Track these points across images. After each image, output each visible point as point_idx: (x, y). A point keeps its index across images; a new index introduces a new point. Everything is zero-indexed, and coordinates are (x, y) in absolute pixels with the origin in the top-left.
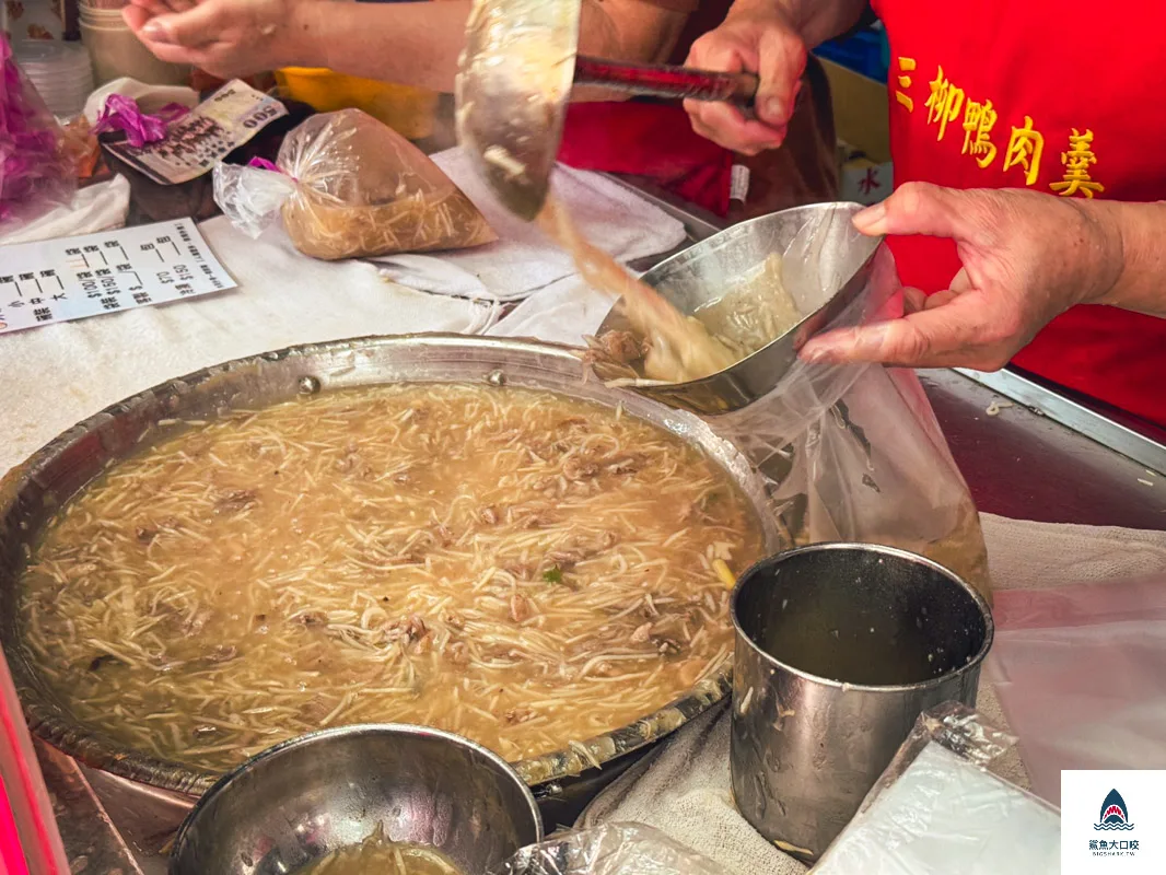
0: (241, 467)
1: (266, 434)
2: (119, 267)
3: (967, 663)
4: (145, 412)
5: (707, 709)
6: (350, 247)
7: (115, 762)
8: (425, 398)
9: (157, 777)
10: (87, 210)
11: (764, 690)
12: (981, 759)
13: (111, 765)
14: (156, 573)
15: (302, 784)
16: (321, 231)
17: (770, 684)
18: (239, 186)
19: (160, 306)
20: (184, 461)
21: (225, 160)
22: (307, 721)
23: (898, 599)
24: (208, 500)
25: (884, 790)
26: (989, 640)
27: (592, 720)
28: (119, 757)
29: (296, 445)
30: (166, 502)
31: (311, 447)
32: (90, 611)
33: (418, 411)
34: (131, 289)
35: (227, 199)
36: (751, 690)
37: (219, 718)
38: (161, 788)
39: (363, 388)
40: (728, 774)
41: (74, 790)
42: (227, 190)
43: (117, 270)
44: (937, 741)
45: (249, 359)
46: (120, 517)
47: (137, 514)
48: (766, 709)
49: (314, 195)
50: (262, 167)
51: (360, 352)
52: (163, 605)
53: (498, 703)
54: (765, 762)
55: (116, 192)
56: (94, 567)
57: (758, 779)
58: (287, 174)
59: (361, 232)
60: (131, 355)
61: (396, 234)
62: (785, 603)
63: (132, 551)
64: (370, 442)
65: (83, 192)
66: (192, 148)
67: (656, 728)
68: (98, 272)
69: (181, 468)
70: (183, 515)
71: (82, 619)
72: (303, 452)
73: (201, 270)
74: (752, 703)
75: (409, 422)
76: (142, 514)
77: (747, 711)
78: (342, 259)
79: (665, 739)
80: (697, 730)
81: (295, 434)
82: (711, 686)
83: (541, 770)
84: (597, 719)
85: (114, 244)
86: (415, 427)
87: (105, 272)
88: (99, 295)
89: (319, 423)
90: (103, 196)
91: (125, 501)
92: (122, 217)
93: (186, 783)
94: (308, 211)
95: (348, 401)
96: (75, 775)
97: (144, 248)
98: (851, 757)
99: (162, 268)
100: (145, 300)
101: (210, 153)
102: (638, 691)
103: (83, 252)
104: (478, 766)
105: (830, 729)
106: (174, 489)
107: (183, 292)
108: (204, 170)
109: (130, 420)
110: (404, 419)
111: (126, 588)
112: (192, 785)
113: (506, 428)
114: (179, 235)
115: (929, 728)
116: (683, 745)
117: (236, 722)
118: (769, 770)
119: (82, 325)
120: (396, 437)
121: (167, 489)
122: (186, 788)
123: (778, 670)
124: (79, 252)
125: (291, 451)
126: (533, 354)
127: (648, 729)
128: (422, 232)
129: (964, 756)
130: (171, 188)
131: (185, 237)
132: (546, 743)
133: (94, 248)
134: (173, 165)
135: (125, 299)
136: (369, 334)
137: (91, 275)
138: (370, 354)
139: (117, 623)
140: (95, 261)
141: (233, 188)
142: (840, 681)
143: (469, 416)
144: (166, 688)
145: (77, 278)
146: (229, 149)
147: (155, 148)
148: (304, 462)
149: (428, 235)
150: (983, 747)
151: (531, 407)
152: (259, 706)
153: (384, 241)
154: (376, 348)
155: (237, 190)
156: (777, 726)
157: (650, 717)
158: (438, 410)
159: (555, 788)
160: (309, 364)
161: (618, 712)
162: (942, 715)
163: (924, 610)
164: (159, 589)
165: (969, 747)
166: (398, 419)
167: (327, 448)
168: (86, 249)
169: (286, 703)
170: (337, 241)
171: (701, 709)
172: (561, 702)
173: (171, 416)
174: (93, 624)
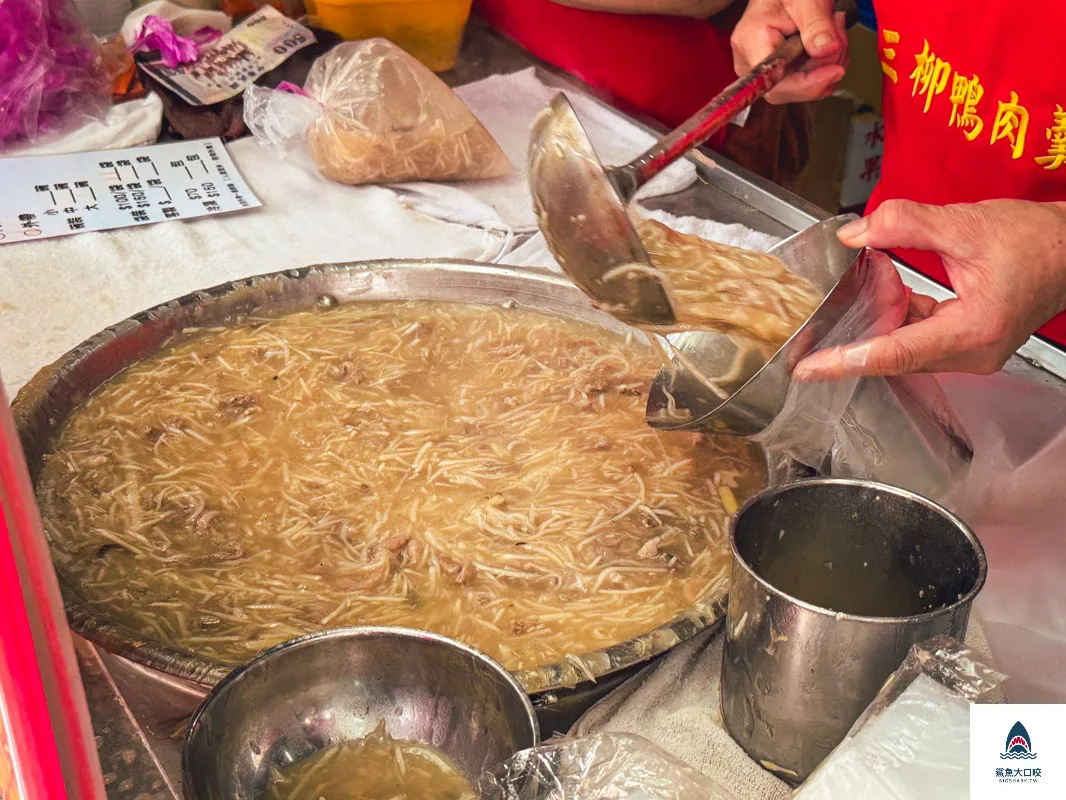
0: (245, 371)
1: (274, 340)
2: (149, 182)
3: (957, 600)
4: (171, 320)
5: (700, 631)
6: (371, 173)
7: (132, 649)
8: (433, 314)
9: (173, 666)
10: (122, 125)
11: (758, 615)
12: (971, 693)
13: (128, 651)
14: (161, 471)
15: (310, 679)
16: (343, 155)
17: (765, 610)
18: (269, 109)
19: (188, 221)
20: (194, 362)
21: (255, 83)
22: (309, 620)
23: (892, 535)
24: (211, 402)
25: (874, 716)
26: (982, 579)
27: (596, 633)
28: (137, 645)
29: (301, 352)
30: (172, 402)
31: (313, 354)
32: (97, 501)
33: (423, 325)
34: (161, 203)
35: (256, 120)
36: (746, 615)
37: (223, 611)
38: (176, 676)
39: (376, 303)
40: (718, 694)
41: (93, 673)
42: (257, 111)
43: (147, 184)
44: (928, 673)
45: (273, 275)
46: (130, 413)
47: (146, 411)
48: (759, 634)
49: (339, 121)
50: (290, 91)
51: (377, 274)
52: (169, 502)
53: (503, 615)
54: (756, 684)
55: (149, 110)
56: (105, 460)
57: (748, 701)
58: (314, 99)
59: (382, 158)
60: (157, 267)
61: (416, 162)
62: (782, 533)
63: (140, 446)
64: (369, 350)
65: (119, 108)
66: (223, 71)
67: (650, 647)
68: (129, 186)
69: (192, 369)
70: (187, 415)
71: (91, 509)
72: (305, 359)
73: (228, 188)
74: (746, 627)
75: (412, 336)
76: (150, 411)
77: (741, 635)
78: (361, 184)
79: (658, 658)
80: (689, 651)
81: (301, 342)
82: (704, 609)
83: (538, 680)
84: (601, 632)
85: (146, 159)
86: (417, 341)
87: (137, 185)
88: (130, 207)
89: (327, 331)
90: (136, 114)
91: (136, 398)
92: (154, 135)
93: (199, 673)
94: (332, 135)
95: (358, 313)
96: (94, 660)
97: (174, 164)
98: (840, 685)
99: (191, 185)
100: (173, 215)
101: (240, 76)
102: (645, 606)
103: (116, 165)
104: (479, 672)
105: (821, 656)
106: (182, 390)
107: (210, 209)
108: (234, 92)
109: (156, 327)
110: (408, 332)
111: (131, 482)
112: (205, 675)
113: (507, 343)
114: (208, 155)
115: (921, 659)
116: (677, 663)
117: (239, 615)
118: (759, 693)
119: (113, 235)
120: (397, 347)
121: (175, 388)
122: (200, 678)
123: (774, 596)
124: (112, 165)
125: (295, 358)
126: (543, 283)
127: (643, 648)
128: (442, 162)
129: (954, 689)
130: (202, 109)
131: (214, 156)
132: (549, 653)
133: (126, 163)
134: (204, 85)
135: (154, 212)
136: (387, 258)
137: (122, 188)
138: (387, 276)
139: (123, 517)
140: (127, 176)
141: (262, 110)
142: (834, 610)
143: (472, 331)
144: (171, 579)
145: (109, 190)
146: (259, 74)
147: (188, 68)
148: (302, 370)
149: (446, 163)
150: (973, 682)
151: (537, 326)
152: (264, 602)
153: (404, 168)
154: (393, 271)
155: (265, 112)
156: (770, 651)
157: (646, 636)
158: (443, 326)
159: (551, 698)
160: (328, 283)
161: (620, 626)
162: (935, 649)
163: (918, 547)
164: (163, 487)
165: (959, 681)
166: (403, 332)
167: (328, 355)
168: (119, 163)
169: (287, 603)
170: (360, 167)
171: (695, 631)
172: (569, 615)
173: (195, 325)
174: (101, 514)
